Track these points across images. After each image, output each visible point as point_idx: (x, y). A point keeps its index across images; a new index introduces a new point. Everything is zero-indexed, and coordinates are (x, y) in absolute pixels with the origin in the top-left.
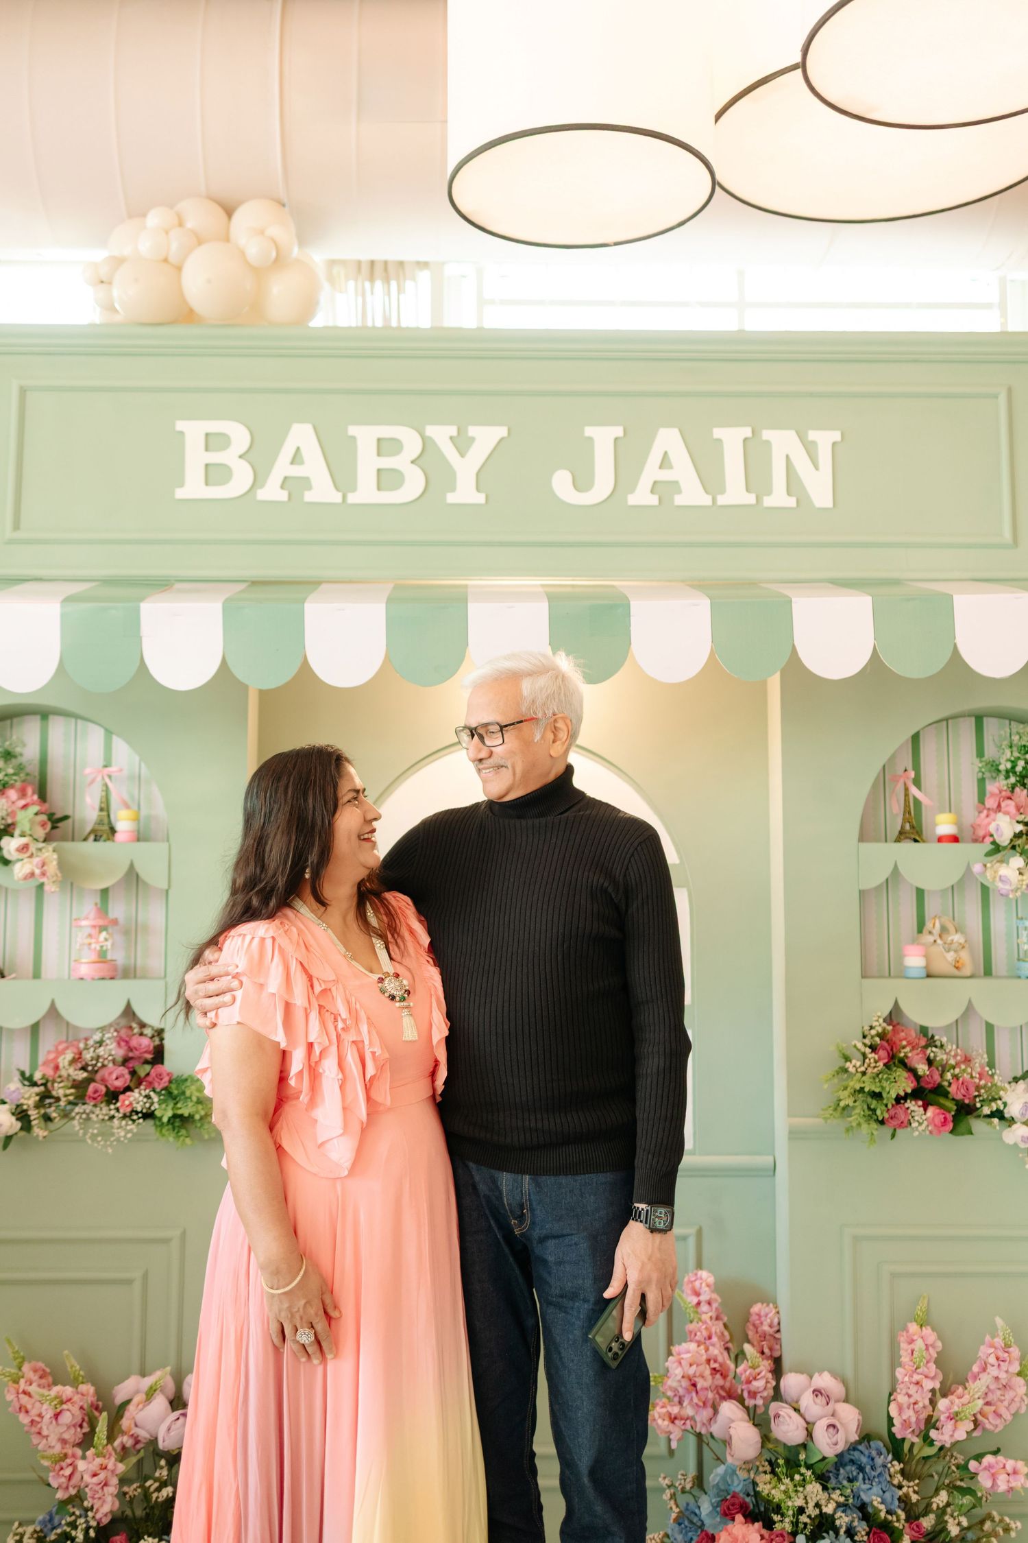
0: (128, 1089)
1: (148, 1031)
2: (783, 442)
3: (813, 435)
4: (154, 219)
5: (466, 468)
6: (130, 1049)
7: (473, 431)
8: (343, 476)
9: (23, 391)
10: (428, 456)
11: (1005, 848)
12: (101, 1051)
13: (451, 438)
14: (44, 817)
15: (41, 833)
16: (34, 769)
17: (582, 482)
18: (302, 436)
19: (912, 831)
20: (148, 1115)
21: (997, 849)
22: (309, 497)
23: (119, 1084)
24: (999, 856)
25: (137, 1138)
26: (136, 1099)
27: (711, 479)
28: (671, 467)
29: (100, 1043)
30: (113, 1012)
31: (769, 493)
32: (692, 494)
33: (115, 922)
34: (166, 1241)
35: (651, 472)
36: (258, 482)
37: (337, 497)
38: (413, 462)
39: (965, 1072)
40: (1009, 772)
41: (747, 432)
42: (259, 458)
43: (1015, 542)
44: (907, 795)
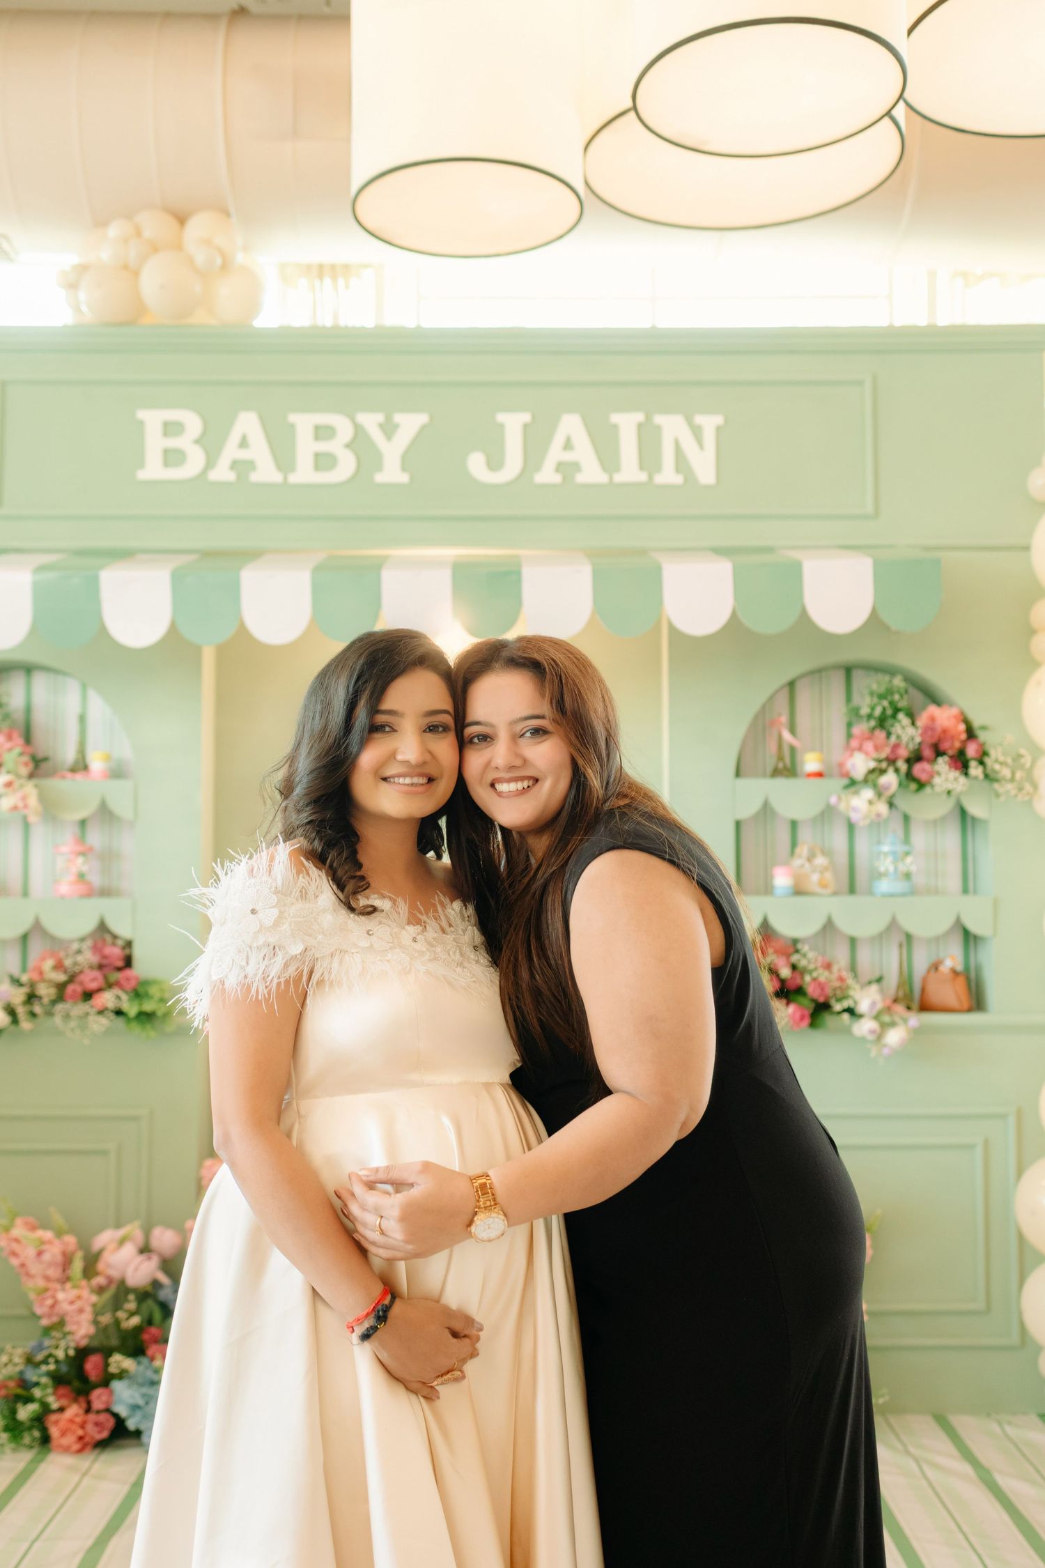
0: (100, 990)
1: (120, 943)
2: (672, 426)
4: (113, 231)
5: (392, 451)
6: (105, 957)
7: (398, 418)
8: (284, 461)
9: (3, 385)
10: (359, 442)
11: (859, 783)
12: (80, 958)
13: (381, 426)
14: (26, 758)
15: (24, 771)
16: (19, 716)
17: (495, 463)
18: (248, 423)
19: (787, 768)
20: (119, 1013)
21: (853, 783)
22: (255, 477)
23: (94, 986)
24: (853, 789)
25: (108, 1032)
26: (108, 999)
27: (609, 460)
28: (572, 449)
29: (79, 952)
30: (89, 925)
31: (660, 472)
32: (592, 473)
33: (91, 849)
34: (135, 1119)
35: (555, 453)
36: (210, 463)
37: (277, 477)
38: (346, 446)
39: (823, 976)
40: (870, 716)
41: (640, 417)
42: (211, 444)
43: (877, 514)
44: (780, 737)
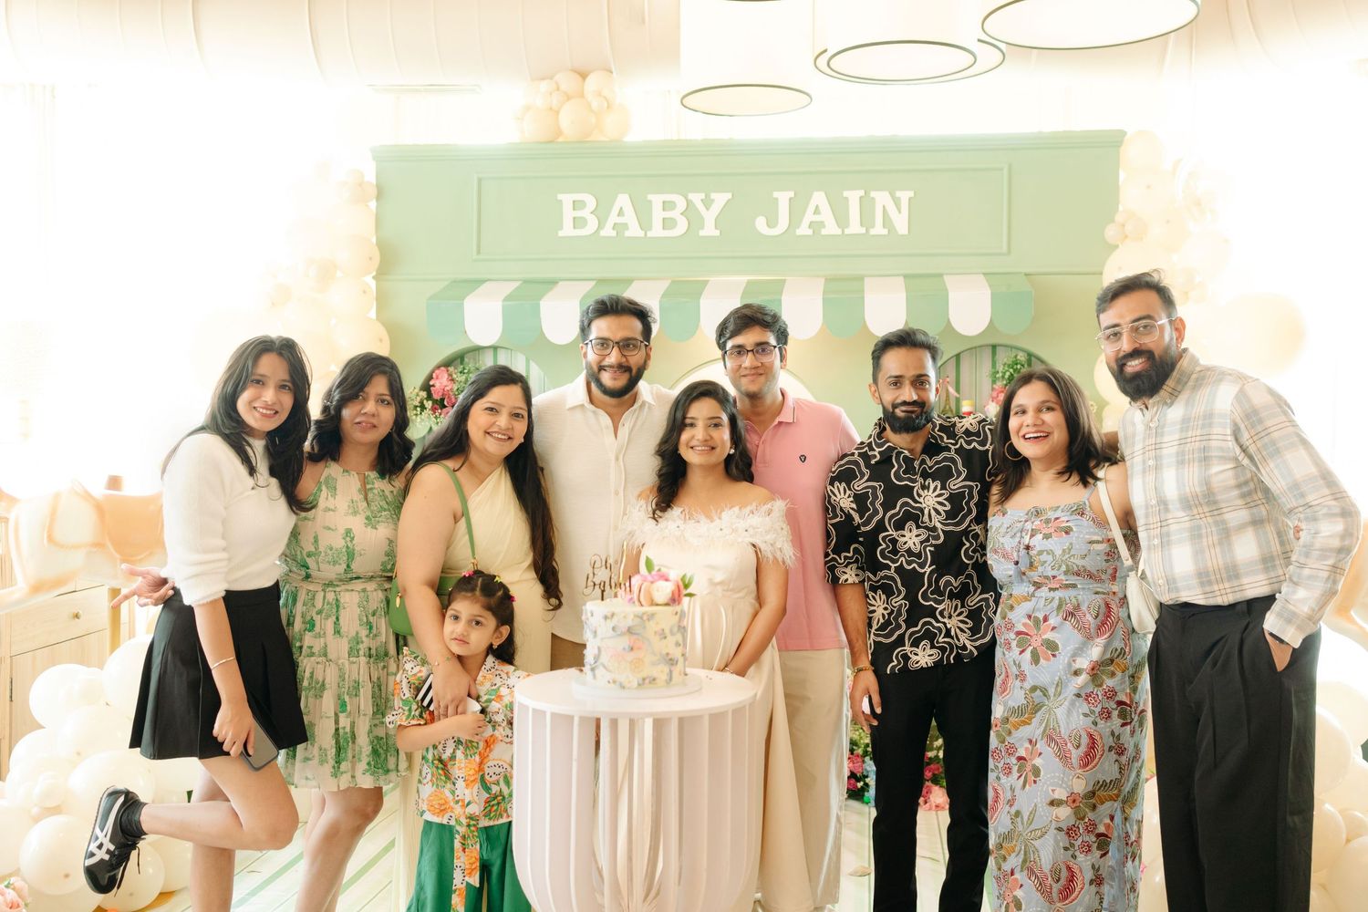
2: (881, 198)
3: (898, 194)
4: (543, 86)
5: (710, 217)
7: (713, 196)
8: (645, 224)
9: (480, 180)
10: (690, 211)
13: (702, 200)
17: (771, 223)
18: (623, 201)
22: (627, 234)
27: (842, 220)
28: (819, 213)
31: (873, 227)
32: (831, 228)
35: (809, 216)
36: (601, 226)
37: (641, 234)
38: (682, 214)
40: (1003, 377)
41: (862, 193)
42: (601, 213)
43: (1009, 252)
44: (947, 390)
